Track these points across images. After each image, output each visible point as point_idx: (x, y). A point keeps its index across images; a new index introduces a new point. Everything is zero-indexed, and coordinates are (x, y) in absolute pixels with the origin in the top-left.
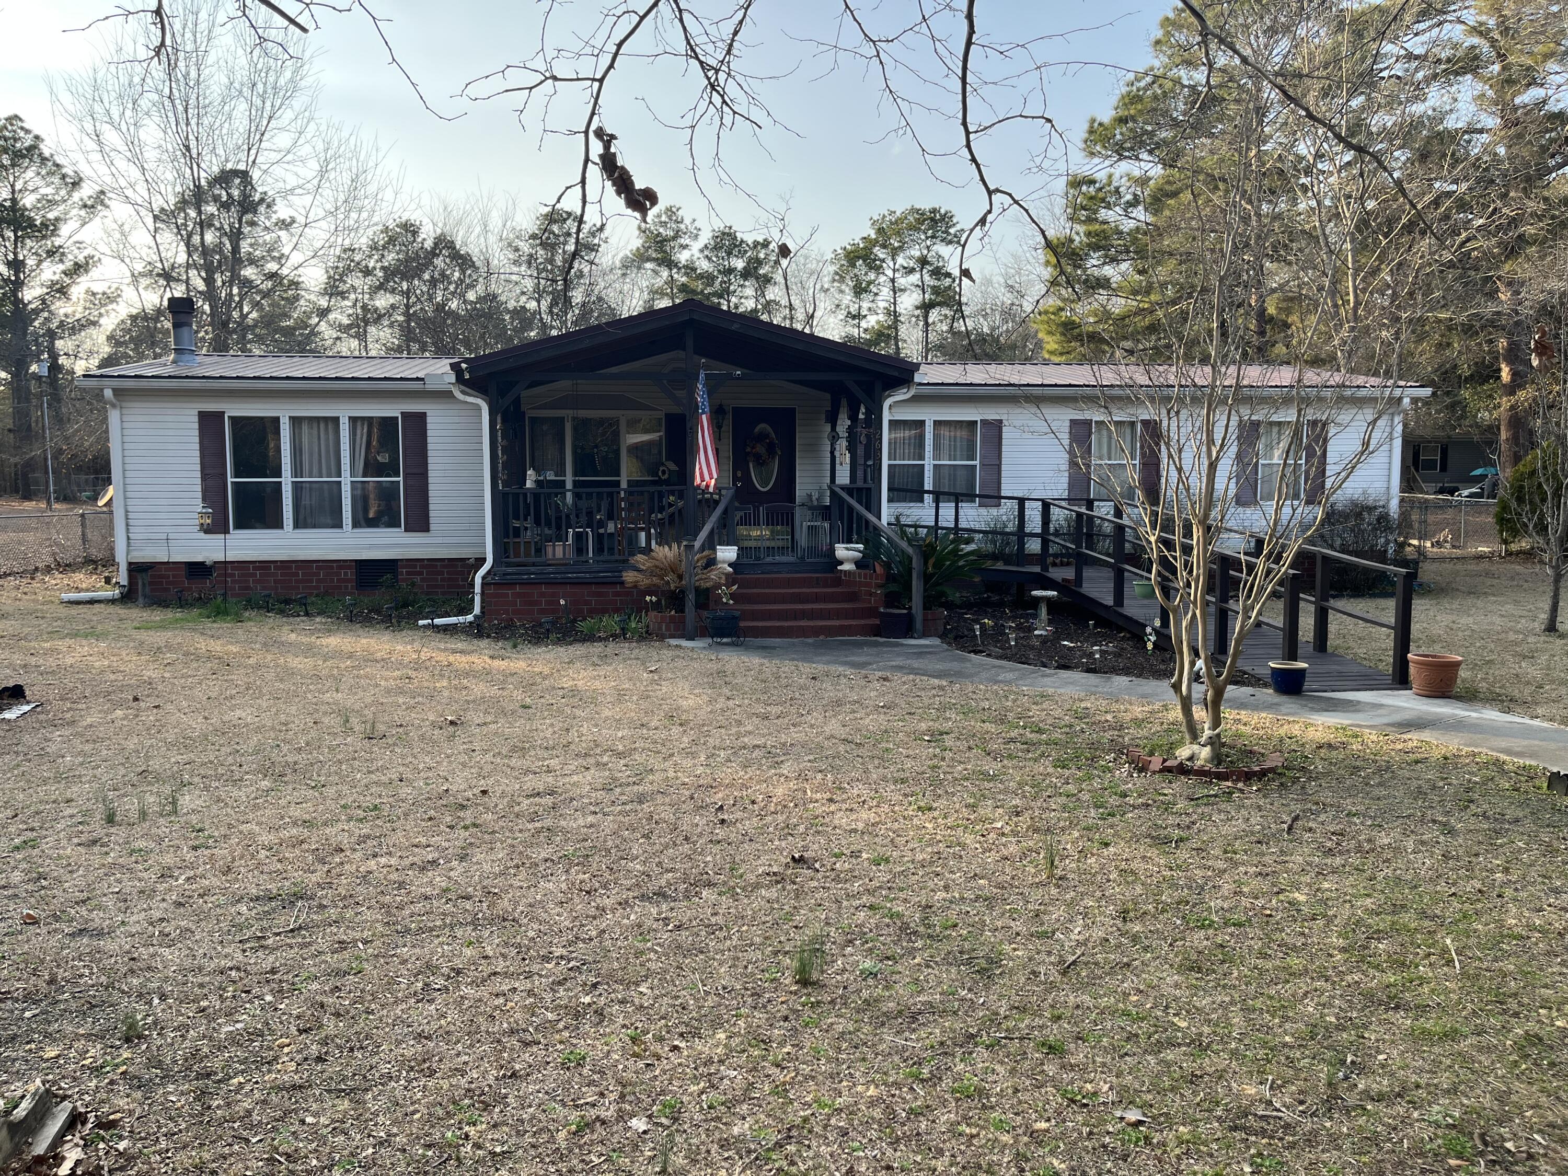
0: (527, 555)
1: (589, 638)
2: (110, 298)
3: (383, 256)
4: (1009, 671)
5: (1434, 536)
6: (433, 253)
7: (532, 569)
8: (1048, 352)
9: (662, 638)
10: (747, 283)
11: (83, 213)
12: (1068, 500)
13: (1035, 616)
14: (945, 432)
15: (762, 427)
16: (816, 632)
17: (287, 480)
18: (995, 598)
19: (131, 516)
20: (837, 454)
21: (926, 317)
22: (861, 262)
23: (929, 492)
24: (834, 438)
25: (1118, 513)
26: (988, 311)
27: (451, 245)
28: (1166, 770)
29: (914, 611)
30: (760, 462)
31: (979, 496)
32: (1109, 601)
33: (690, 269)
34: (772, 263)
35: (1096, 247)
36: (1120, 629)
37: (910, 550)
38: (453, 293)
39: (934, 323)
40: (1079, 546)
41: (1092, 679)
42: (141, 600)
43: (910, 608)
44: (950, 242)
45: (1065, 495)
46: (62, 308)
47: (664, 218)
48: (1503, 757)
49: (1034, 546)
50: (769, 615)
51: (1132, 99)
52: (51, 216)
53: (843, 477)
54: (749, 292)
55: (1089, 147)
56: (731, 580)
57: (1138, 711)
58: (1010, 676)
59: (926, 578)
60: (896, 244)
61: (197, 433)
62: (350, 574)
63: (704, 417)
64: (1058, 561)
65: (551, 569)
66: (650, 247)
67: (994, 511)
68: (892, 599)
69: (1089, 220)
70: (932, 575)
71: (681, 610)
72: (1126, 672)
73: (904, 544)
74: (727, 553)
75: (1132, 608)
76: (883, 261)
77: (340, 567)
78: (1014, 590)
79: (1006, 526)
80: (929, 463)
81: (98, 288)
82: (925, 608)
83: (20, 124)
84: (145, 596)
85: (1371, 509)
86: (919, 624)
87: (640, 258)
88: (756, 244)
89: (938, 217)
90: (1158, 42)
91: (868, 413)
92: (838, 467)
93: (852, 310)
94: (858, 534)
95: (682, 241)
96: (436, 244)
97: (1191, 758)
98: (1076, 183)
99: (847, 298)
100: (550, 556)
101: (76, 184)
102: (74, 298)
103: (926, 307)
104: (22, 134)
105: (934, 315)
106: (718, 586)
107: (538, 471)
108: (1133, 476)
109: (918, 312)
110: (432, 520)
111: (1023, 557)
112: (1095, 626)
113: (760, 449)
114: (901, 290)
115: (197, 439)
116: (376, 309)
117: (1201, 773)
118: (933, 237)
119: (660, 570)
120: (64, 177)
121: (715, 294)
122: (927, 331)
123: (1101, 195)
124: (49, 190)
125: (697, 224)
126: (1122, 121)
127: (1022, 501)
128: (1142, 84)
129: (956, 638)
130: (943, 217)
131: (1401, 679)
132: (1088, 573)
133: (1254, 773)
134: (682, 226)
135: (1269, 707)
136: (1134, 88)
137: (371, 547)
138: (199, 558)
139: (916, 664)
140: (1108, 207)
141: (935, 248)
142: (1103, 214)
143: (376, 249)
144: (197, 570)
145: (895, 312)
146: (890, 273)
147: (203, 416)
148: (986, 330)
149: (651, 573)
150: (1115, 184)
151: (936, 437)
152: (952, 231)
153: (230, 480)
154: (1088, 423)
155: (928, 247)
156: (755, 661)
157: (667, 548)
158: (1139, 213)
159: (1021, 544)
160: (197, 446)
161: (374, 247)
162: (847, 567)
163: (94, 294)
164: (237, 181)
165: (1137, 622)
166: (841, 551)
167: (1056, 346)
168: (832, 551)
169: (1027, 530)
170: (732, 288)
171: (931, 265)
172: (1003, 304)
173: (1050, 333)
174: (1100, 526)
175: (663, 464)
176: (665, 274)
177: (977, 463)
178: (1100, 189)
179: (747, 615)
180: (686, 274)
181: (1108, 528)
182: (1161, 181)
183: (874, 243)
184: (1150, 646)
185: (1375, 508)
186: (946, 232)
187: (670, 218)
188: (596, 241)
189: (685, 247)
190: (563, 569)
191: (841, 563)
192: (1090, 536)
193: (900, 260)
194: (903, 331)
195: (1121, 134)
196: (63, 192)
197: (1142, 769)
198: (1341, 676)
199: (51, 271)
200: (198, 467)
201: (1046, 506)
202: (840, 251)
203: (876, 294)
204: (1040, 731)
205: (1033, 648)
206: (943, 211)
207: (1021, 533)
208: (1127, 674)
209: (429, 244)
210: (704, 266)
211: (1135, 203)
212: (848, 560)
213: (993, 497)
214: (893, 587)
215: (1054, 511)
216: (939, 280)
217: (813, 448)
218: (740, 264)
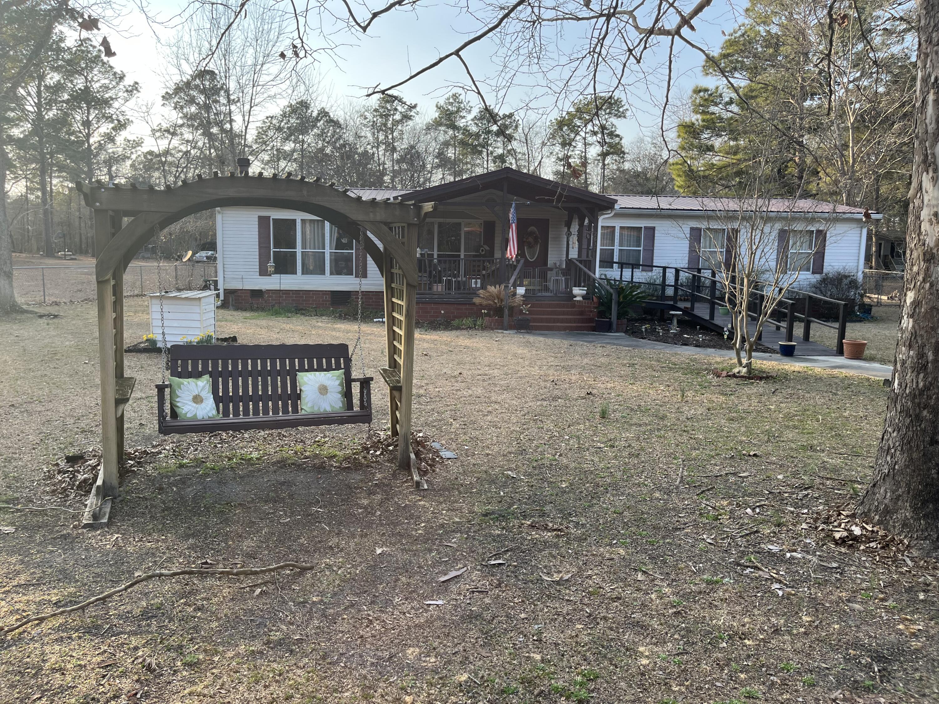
0: (425, 289)
1: (458, 328)
2: (138, 143)
3: (289, 121)
4: (660, 346)
5: (889, 294)
6: (317, 120)
7: (427, 296)
8: (678, 186)
9: (492, 329)
10: (499, 139)
11: (125, 94)
12: (688, 268)
13: (671, 323)
14: (626, 232)
15: (532, 228)
16: (565, 329)
17: (299, 250)
18: (649, 317)
19: (225, 266)
20: (570, 243)
21: (604, 160)
22: (566, 128)
23: (616, 263)
24: (569, 234)
25: (714, 275)
26: (641, 158)
27: (326, 114)
28: (728, 376)
29: (612, 319)
30: (530, 246)
31: (642, 265)
32: (707, 317)
33: (465, 130)
34: (513, 128)
35: (707, 128)
36: (712, 331)
37: (611, 291)
38: (328, 143)
39: (608, 164)
40: (693, 291)
41: (698, 349)
42: (231, 307)
43: (610, 318)
44: (620, 117)
45: (686, 266)
46: (110, 148)
47: (451, 100)
48: (870, 377)
49: (670, 292)
50: (541, 320)
51: (731, 43)
52: (107, 96)
53: (574, 254)
54: (500, 144)
55: (705, 70)
56: (525, 303)
57: (718, 360)
58: (661, 347)
59: (619, 304)
60: (587, 117)
61: (257, 226)
62: (328, 297)
63: (514, 225)
64: (683, 298)
65: (436, 296)
66: (442, 117)
67: (650, 274)
68: (601, 314)
69: (704, 113)
70: (622, 302)
71: (501, 316)
72: (714, 347)
73: (608, 288)
74: (521, 291)
75: (718, 321)
76: (579, 127)
77: (324, 294)
78: (659, 314)
79: (655, 281)
80: (616, 248)
81: (131, 138)
82: (618, 319)
83: (90, 43)
84: (233, 305)
85: (846, 277)
86: (614, 326)
87: (437, 123)
88: (505, 116)
89: (613, 101)
90: (747, 10)
91: (590, 222)
92: (570, 249)
93: (560, 156)
94: (584, 282)
95: (461, 114)
96: (319, 114)
97: (739, 373)
98: (697, 91)
99: (558, 148)
100: (435, 290)
101: (122, 78)
102: (118, 144)
103: (604, 155)
104: (91, 49)
105: (608, 160)
106: (520, 306)
107: (421, 249)
108: (721, 258)
109: (599, 158)
110: (368, 272)
111: (663, 297)
112: (700, 329)
113: (531, 239)
114: (590, 144)
115: (257, 230)
116: (285, 151)
117: (742, 377)
118: (610, 113)
119: (492, 297)
120: (115, 74)
121: (480, 145)
122: (604, 169)
123: (711, 98)
124: (107, 81)
125: (470, 104)
126: (725, 56)
127: (665, 268)
128: (737, 35)
129: (632, 333)
130: (616, 101)
131: (840, 352)
132: (697, 305)
133: (764, 377)
134: (462, 105)
135: (775, 360)
136: (733, 37)
137: (338, 284)
138: (257, 288)
139: (615, 342)
140: (716, 104)
141: (611, 120)
142: (712, 109)
143: (285, 117)
144: (257, 294)
145: (585, 157)
146: (582, 134)
147: (260, 218)
148: (639, 169)
149: (487, 299)
150: (719, 92)
151: (621, 235)
152: (621, 110)
153: (272, 250)
154: (700, 230)
155: (606, 119)
156: (541, 339)
157: (493, 287)
158: (734, 108)
159: (663, 290)
160: (257, 233)
161: (284, 115)
162: (578, 298)
163: (129, 141)
164: (208, 77)
165: (720, 327)
166: (576, 291)
167: (682, 183)
168: (571, 290)
169: (667, 283)
170: (489, 142)
171: (607, 130)
172: (650, 153)
173: (679, 176)
174: (704, 283)
175: (482, 247)
176: (451, 132)
177: (641, 248)
178: (711, 95)
179: (535, 320)
180: (463, 134)
181: (708, 283)
182: (746, 90)
183: (574, 116)
184: (726, 337)
185: (849, 276)
186: (618, 110)
187: (455, 100)
188: (412, 114)
189: (463, 117)
190: (441, 296)
191: (575, 297)
192: (698, 287)
193: (590, 127)
194: (589, 168)
195: (724, 63)
196: (114, 83)
197: (718, 376)
198: (814, 350)
199: (105, 128)
200: (257, 243)
201: (677, 271)
202: (554, 121)
203: (575, 147)
204: (675, 364)
205: (670, 337)
206: (616, 98)
207: (664, 285)
208: (714, 348)
209: (315, 114)
210: (474, 129)
211: (731, 102)
212: (579, 295)
213: (649, 266)
214: (602, 308)
215: (681, 273)
216: (612, 139)
217: (558, 239)
218: (495, 128)
